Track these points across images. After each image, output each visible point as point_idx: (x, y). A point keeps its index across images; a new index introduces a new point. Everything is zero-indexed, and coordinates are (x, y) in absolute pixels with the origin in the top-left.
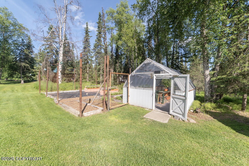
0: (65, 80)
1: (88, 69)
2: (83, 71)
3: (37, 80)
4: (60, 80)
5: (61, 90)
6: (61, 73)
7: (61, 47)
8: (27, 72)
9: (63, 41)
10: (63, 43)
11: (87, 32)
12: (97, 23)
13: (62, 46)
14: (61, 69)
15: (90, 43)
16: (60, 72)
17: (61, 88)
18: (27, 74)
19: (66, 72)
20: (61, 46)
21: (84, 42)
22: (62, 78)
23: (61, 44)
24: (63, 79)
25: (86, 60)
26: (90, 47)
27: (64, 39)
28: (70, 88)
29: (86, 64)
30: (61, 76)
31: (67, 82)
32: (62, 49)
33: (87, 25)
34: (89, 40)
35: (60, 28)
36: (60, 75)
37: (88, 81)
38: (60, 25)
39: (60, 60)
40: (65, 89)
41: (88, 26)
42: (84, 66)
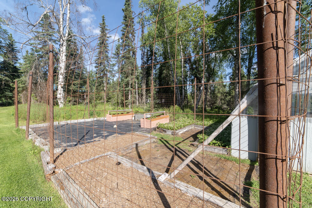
0: (70, 101)
1: (105, 84)
2: (97, 88)
3: (22, 101)
4: (62, 100)
5: (64, 118)
6: (62, 89)
7: (62, 46)
8: (6, 89)
9: (67, 35)
10: (65, 38)
11: (103, 29)
12: (123, 10)
13: (65, 44)
14: (63, 83)
15: (108, 46)
16: (62, 87)
17: (62, 116)
18: (7, 93)
19: (71, 88)
20: (63, 44)
21: (99, 45)
22: (65, 98)
23: (63, 40)
24: (67, 99)
25: (102, 71)
26: (108, 53)
27: (67, 32)
28: (79, 114)
29: (103, 77)
30: (64, 94)
31: (74, 104)
32: (64, 48)
33: (103, 20)
34: (107, 42)
35: (61, 13)
36: (60, 93)
37: (105, 102)
38: (61, 9)
39: (61, 68)
40: (70, 117)
41: (105, 21)
42: (100, 80)
